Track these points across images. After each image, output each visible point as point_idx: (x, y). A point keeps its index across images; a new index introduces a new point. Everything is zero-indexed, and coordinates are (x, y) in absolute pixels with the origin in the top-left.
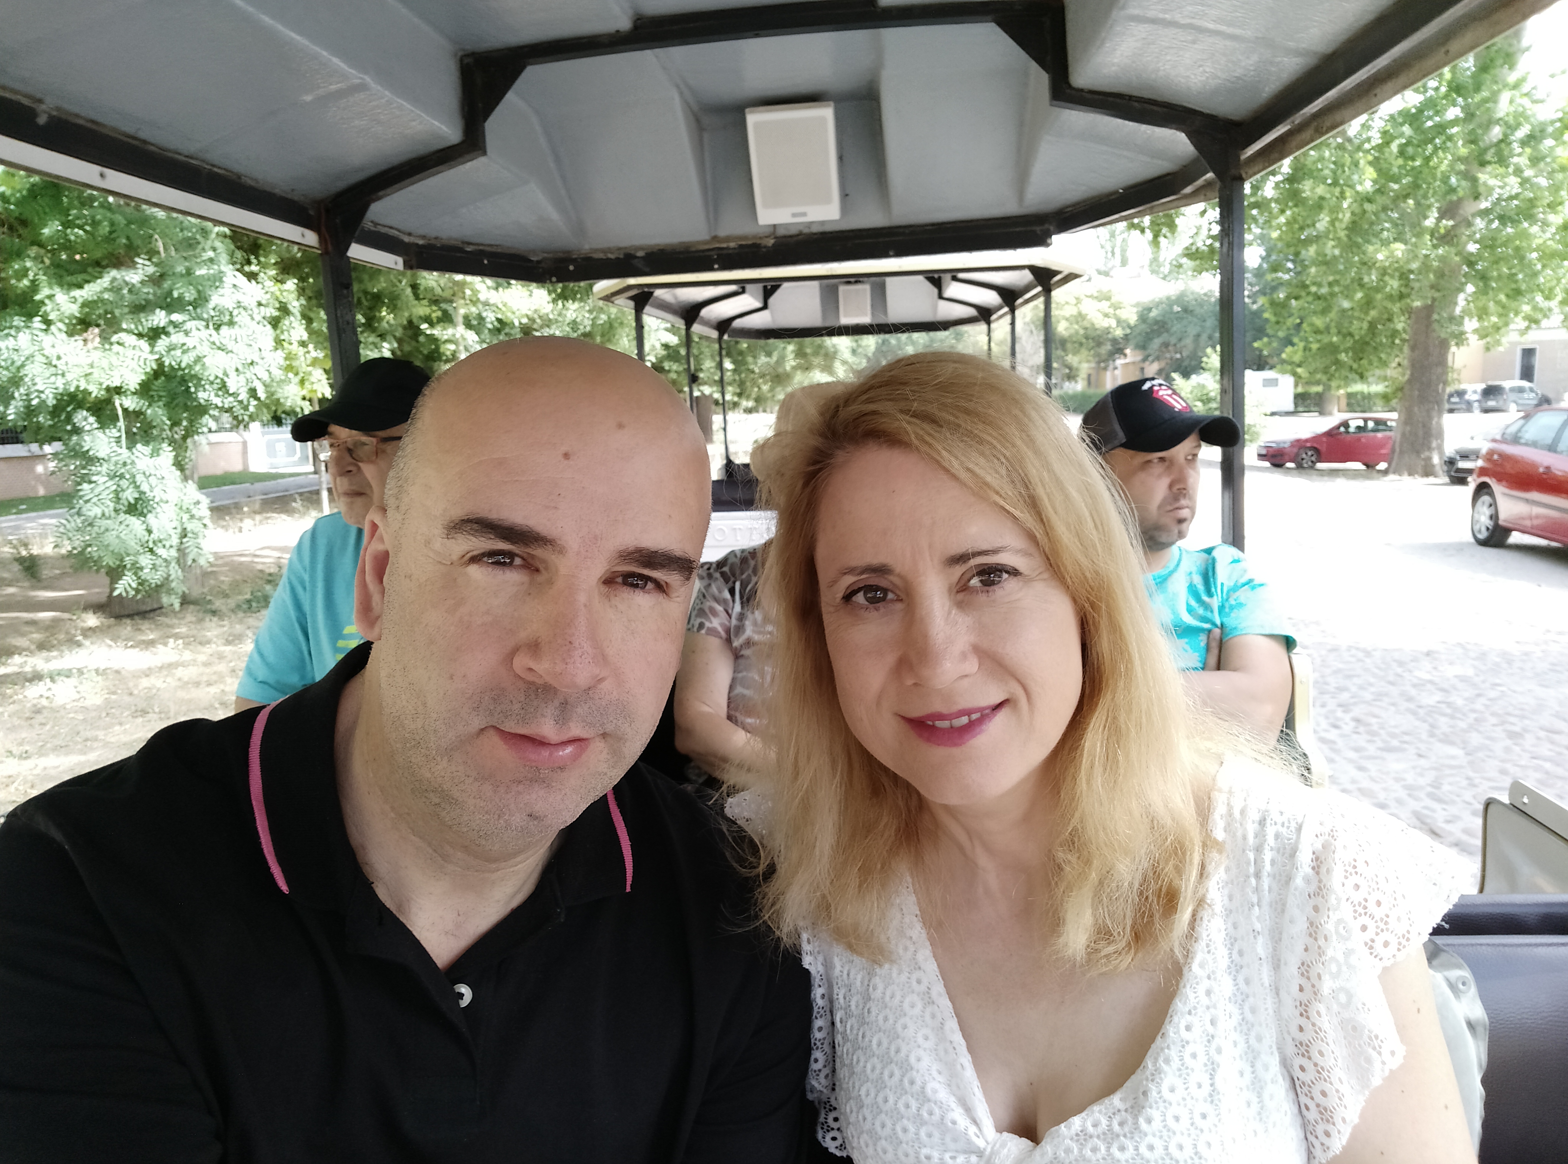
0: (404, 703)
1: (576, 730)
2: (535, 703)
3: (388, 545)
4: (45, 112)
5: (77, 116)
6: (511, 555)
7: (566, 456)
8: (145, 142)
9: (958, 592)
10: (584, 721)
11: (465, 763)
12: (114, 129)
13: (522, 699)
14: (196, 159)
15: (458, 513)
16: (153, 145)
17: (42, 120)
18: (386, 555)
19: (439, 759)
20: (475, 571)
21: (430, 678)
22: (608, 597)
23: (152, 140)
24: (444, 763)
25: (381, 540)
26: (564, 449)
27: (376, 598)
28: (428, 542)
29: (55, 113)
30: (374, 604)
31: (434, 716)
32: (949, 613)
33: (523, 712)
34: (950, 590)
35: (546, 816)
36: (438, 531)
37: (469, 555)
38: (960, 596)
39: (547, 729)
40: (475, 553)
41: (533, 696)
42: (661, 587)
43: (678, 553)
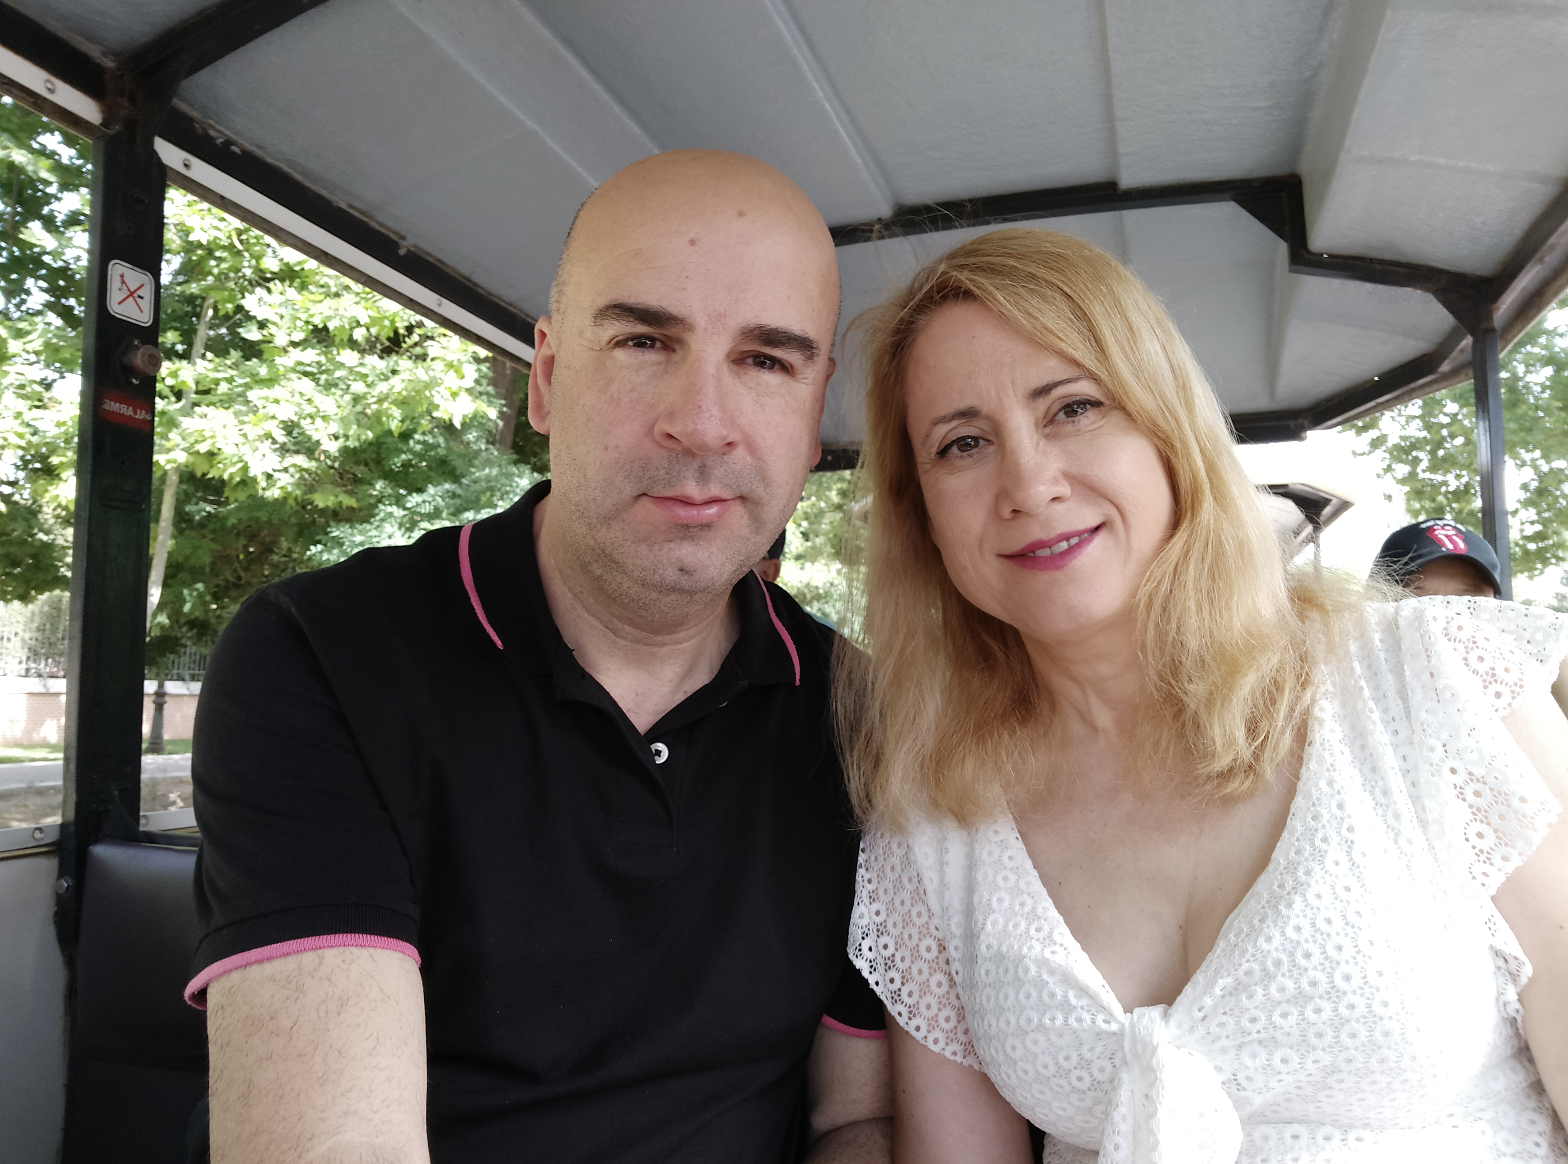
0: (569, 478)
1: (715, 490)
2: (677, 468)
3: (554, 350)
4: (405, 247)
5: (428, 254)
6: (653, 340)
7: (692, 242)
8: (476, 284)
9: (1045, 426)
10: (721, 483)
11: (622, 529)
12: (454, 270)
13: (666, 465)
14: (514, 307)
15: (603, 301)
16: (481, 288)
17: (402, 252)
18: (553, 358)
19: (599, 526)
20: (621, 355)
21: (588, 452)
22: (738, 375)
23: (484, 285)
24: (604, 530)
25: (549, 346)
26: (691, 236)
27: (546, 397)
28: (581, 334)
29: (412, 249)
30: (545, 402)
31: (593, 485)
32: (1038, 445)
33: (667, 476)
34: (1036, 424)
35: (695, 571)
36: (588, 320)
37: (615, 340)
38: (1047, 430)
39: (692, 489)
40: (620, 338)
41: (675, 462)
42: (786, 368)
43: (798, 332)
